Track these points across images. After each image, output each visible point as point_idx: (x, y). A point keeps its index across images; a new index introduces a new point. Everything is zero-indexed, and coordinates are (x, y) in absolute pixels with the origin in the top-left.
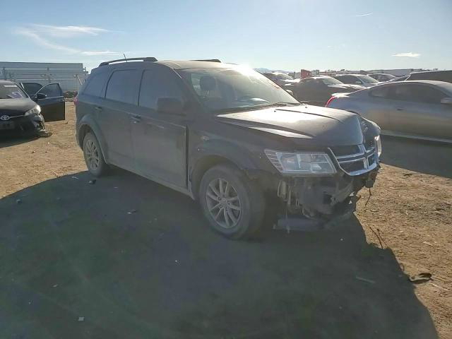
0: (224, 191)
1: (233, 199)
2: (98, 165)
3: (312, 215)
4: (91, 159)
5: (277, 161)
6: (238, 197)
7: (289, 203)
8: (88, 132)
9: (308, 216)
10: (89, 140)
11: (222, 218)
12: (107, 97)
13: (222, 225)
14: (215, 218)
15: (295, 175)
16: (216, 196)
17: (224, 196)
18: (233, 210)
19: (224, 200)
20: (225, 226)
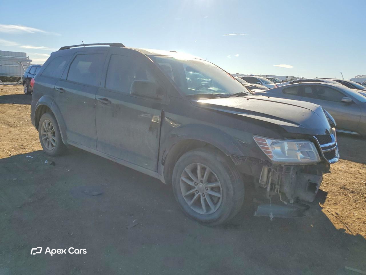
0: (203, 177)
1: (213, 185)
2: (54, 144)
3: (292, 201)
4: (46, 139)
5: (268, 149)
6: (219, 184)
7: (268, 190)
8: (45, 112)
9: (285, 203)
10: (45, 120)
11: (198, 203)
12: (69, 79)
13: (198, 211)
14: (190, 203)
15: (284, 163)
16: (193, 181)
17: (202, 182)
18: (211, 196)
19: (201, 185)
20: (201, 212)
